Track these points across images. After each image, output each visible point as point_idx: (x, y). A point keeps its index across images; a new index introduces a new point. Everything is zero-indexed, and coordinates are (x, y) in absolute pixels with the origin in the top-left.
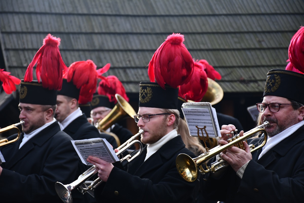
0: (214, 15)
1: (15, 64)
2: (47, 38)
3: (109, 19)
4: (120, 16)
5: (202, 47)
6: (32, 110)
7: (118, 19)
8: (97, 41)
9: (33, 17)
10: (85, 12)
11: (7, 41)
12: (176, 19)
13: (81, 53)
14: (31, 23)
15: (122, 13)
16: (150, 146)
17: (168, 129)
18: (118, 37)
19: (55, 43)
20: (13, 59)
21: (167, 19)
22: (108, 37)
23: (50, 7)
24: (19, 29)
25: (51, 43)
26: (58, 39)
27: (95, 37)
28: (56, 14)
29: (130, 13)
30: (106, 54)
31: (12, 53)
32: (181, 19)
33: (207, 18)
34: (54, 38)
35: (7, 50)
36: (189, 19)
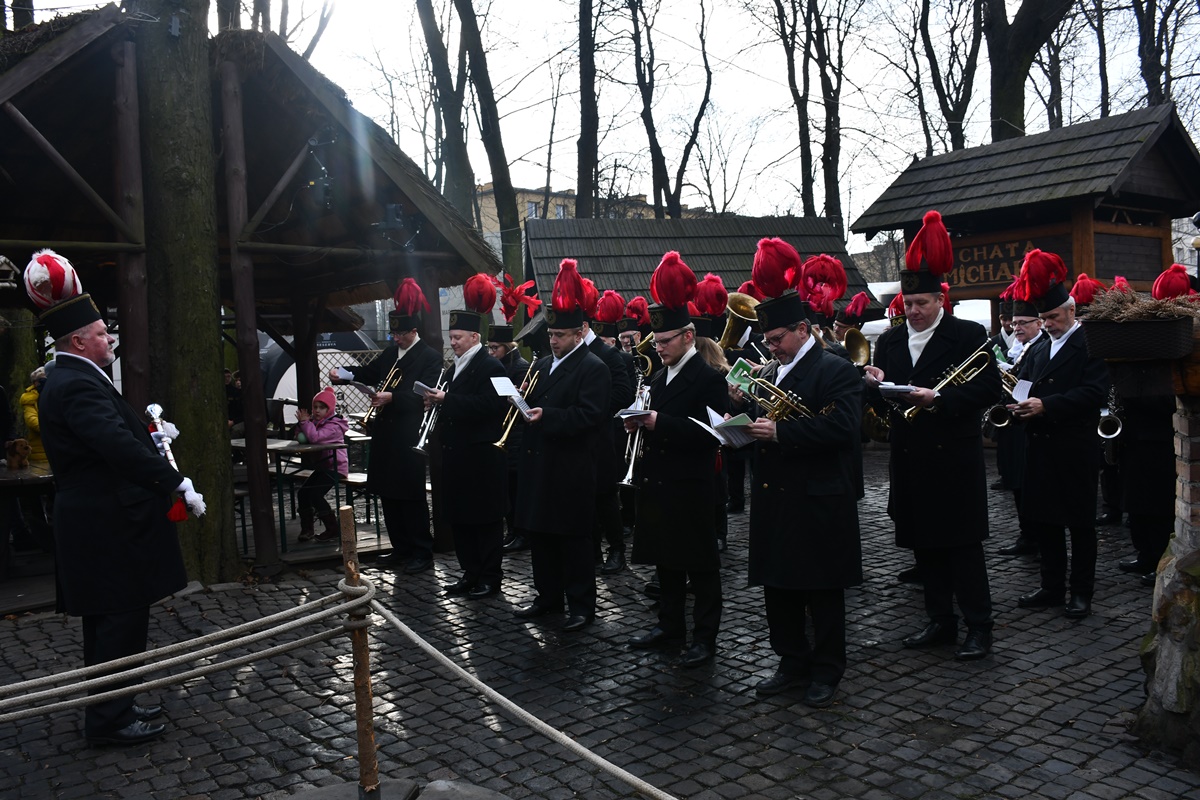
0: (743, 236)
1: (547, 289)
2: (563, 262)
3: (637, 241)
4: (649, 238)
5: (732, 268)
6: (563, 334)
7: (647, 241)
8: (626, 263)
9: (564, 241)
10: (615, 235)
11: (539, 266)
12: (706, 240)
13: (610, 275)
14: (562, 249)
15: (651, 235)
16: (672, 368)
17: (687, 347)
18: (647, 260)
19: (572, 265)
20: (545, 283)
21: (696, 240)
22: (637, 259)
23: (580, 232)
24: (550, 255)
25: (568, 267)
26: (575, 262)
27: (623, 259)
28: (586, 238)
29: (659, 235)
30: (635, 276)
31: (543, 278)
32: (710, 240)
33: (737, 239)
34: (571, 261)
35: (539, 275)
36: (718, 240)
